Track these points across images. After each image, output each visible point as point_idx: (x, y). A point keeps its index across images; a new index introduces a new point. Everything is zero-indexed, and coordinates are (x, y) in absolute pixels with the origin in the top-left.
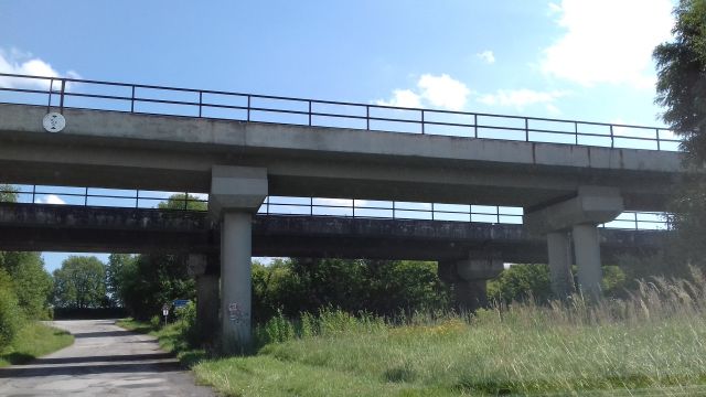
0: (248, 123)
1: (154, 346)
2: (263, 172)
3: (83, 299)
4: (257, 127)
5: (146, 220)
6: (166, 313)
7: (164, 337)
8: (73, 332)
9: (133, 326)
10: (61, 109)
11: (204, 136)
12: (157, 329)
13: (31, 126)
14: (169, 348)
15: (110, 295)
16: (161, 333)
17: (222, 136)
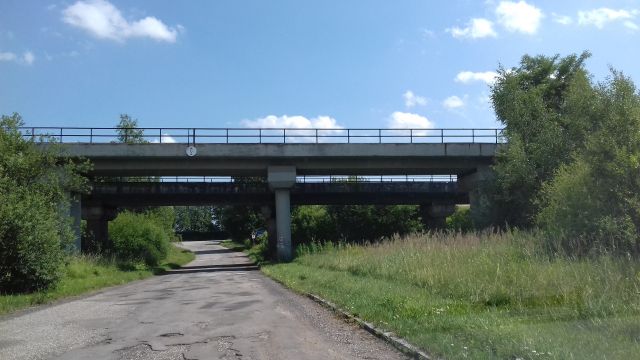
0: (285, 144)
1: (246, 259)
2: (293, 168)
3: (195, 225)
4: (289, 147)
5: (236, 189)
6: (254, 237)
7: (253, 254)
8: (193, 250)
9: (232, 246)
10: (194, 144)
11: (263, 153)
12: (248, 248)
13: (181, 154)
14: (254, 261)
15: (214, 222)
16: (251, 251)
17: (271, 152)
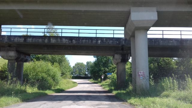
3: (80, 74)
9: (93, 81)
12: (100, 82)
15: (87, 73)
16: (102, 84)
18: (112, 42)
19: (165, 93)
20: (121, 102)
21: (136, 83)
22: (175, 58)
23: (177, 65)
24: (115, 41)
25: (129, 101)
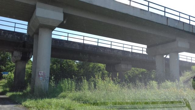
2: (61, 10)
18: (11, 37)
19: (63, 94)
20: (14, 105)
21: (34, 84)
22: (77, 61)
23: (78, 67)
24: (16, 36)
25: (23, 103)
